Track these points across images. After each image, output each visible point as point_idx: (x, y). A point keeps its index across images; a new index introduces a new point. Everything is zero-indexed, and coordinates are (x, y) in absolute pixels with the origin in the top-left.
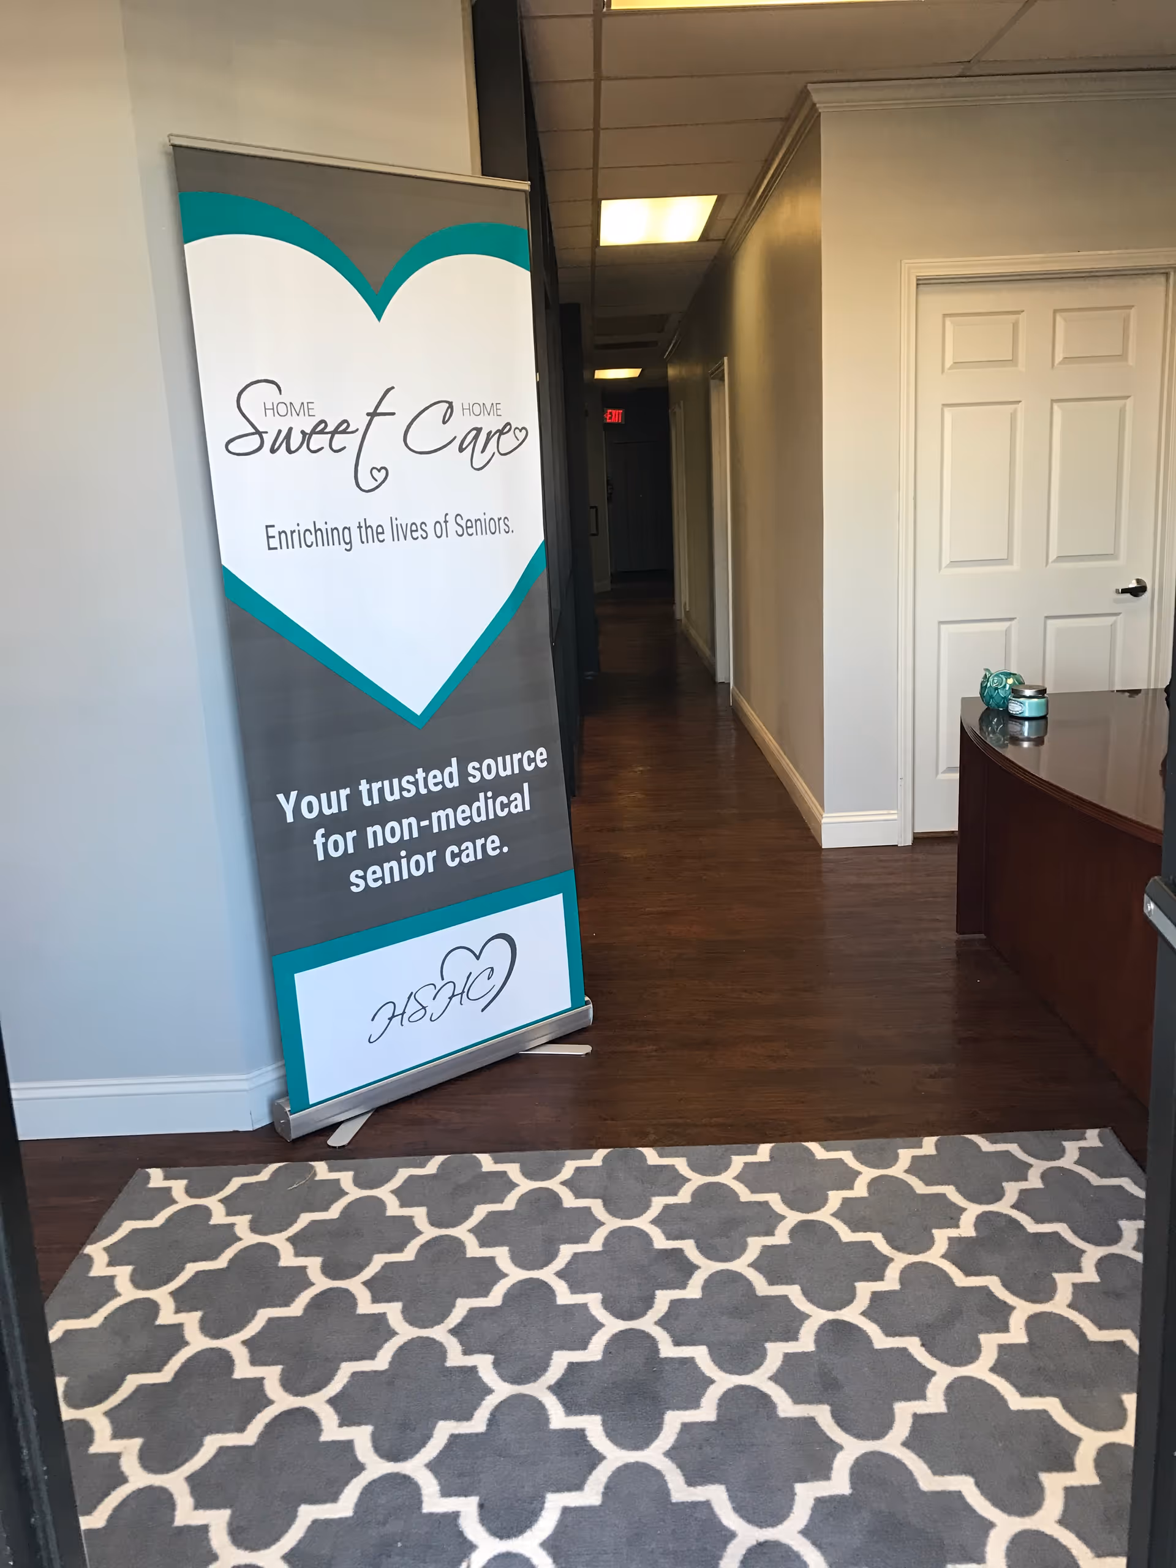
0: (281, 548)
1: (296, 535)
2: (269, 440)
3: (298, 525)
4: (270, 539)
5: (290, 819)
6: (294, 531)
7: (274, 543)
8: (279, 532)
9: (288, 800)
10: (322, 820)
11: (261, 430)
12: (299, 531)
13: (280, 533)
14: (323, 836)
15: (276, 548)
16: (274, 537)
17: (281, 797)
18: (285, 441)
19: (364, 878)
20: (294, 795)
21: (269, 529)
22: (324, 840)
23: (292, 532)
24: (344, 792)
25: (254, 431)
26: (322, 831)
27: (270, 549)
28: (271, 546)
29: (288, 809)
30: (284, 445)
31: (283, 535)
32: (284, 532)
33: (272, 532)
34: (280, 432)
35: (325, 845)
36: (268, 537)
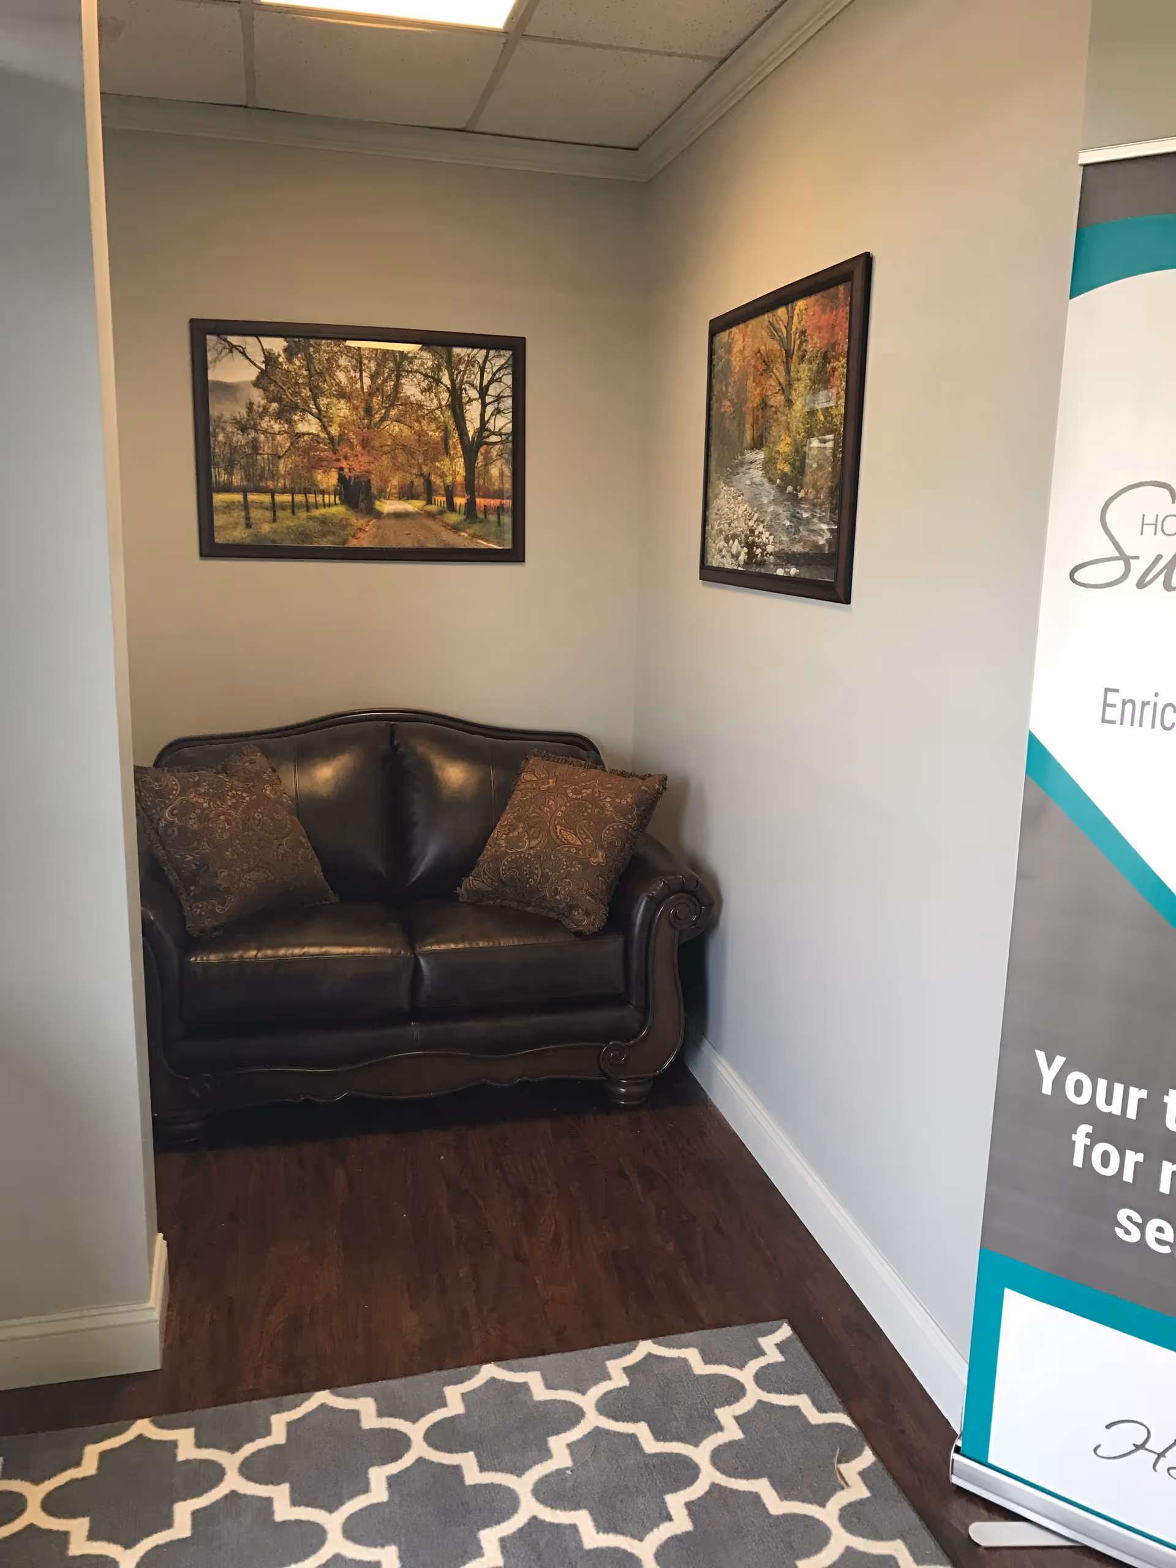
0: (1122, 723)
1: (1149, 710)
2: (1138, 569)
3: (1157, 695)
4: (1108, 709)
5: (1047, 1089)
6: (1148, 703)
7: (1113, 714)
8: (1124, 700)
9: (1050, 1063)
10: (1089, 1112)
11: (1129, 553)
12: (1155, 704)
13: (1124, 703)
14: (1088, 1135)
15: (1114, 722)
16: (1114, 706)
17: (1041, 1056)
18: (1165, 571)
19: (1142, 1227)
20: (1059, 1061)
21: (1110, 694)
22: (1088, 1141)
23: (1144, 704)
24: (1137, 1094)
25: (1117, 554)
26: (1089, 1129)
27: (1104, 721)
28: (1107, 718)
29: (1048, 1076)
30: (1162, 577)
31: (1129, 706)
32: (1132, 702)
33: (1112, 698)
34: (1159, 557)
35: (1088, 1150)
36: (1106, 705)
